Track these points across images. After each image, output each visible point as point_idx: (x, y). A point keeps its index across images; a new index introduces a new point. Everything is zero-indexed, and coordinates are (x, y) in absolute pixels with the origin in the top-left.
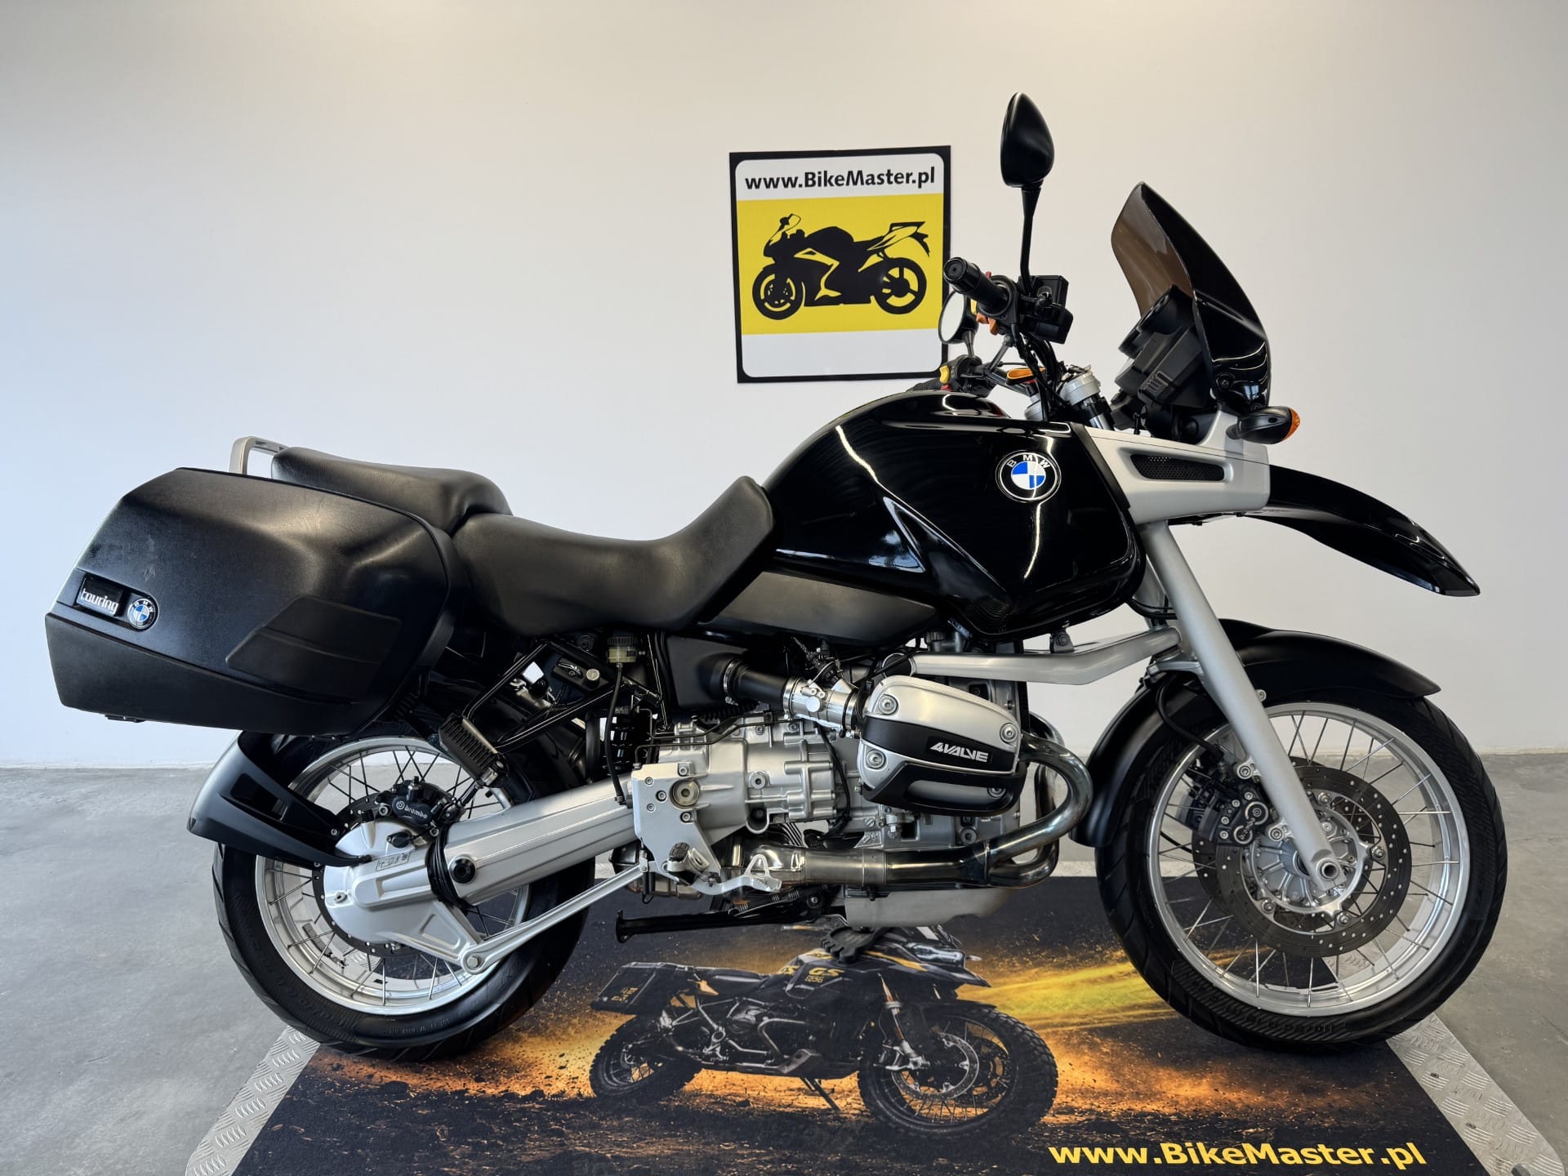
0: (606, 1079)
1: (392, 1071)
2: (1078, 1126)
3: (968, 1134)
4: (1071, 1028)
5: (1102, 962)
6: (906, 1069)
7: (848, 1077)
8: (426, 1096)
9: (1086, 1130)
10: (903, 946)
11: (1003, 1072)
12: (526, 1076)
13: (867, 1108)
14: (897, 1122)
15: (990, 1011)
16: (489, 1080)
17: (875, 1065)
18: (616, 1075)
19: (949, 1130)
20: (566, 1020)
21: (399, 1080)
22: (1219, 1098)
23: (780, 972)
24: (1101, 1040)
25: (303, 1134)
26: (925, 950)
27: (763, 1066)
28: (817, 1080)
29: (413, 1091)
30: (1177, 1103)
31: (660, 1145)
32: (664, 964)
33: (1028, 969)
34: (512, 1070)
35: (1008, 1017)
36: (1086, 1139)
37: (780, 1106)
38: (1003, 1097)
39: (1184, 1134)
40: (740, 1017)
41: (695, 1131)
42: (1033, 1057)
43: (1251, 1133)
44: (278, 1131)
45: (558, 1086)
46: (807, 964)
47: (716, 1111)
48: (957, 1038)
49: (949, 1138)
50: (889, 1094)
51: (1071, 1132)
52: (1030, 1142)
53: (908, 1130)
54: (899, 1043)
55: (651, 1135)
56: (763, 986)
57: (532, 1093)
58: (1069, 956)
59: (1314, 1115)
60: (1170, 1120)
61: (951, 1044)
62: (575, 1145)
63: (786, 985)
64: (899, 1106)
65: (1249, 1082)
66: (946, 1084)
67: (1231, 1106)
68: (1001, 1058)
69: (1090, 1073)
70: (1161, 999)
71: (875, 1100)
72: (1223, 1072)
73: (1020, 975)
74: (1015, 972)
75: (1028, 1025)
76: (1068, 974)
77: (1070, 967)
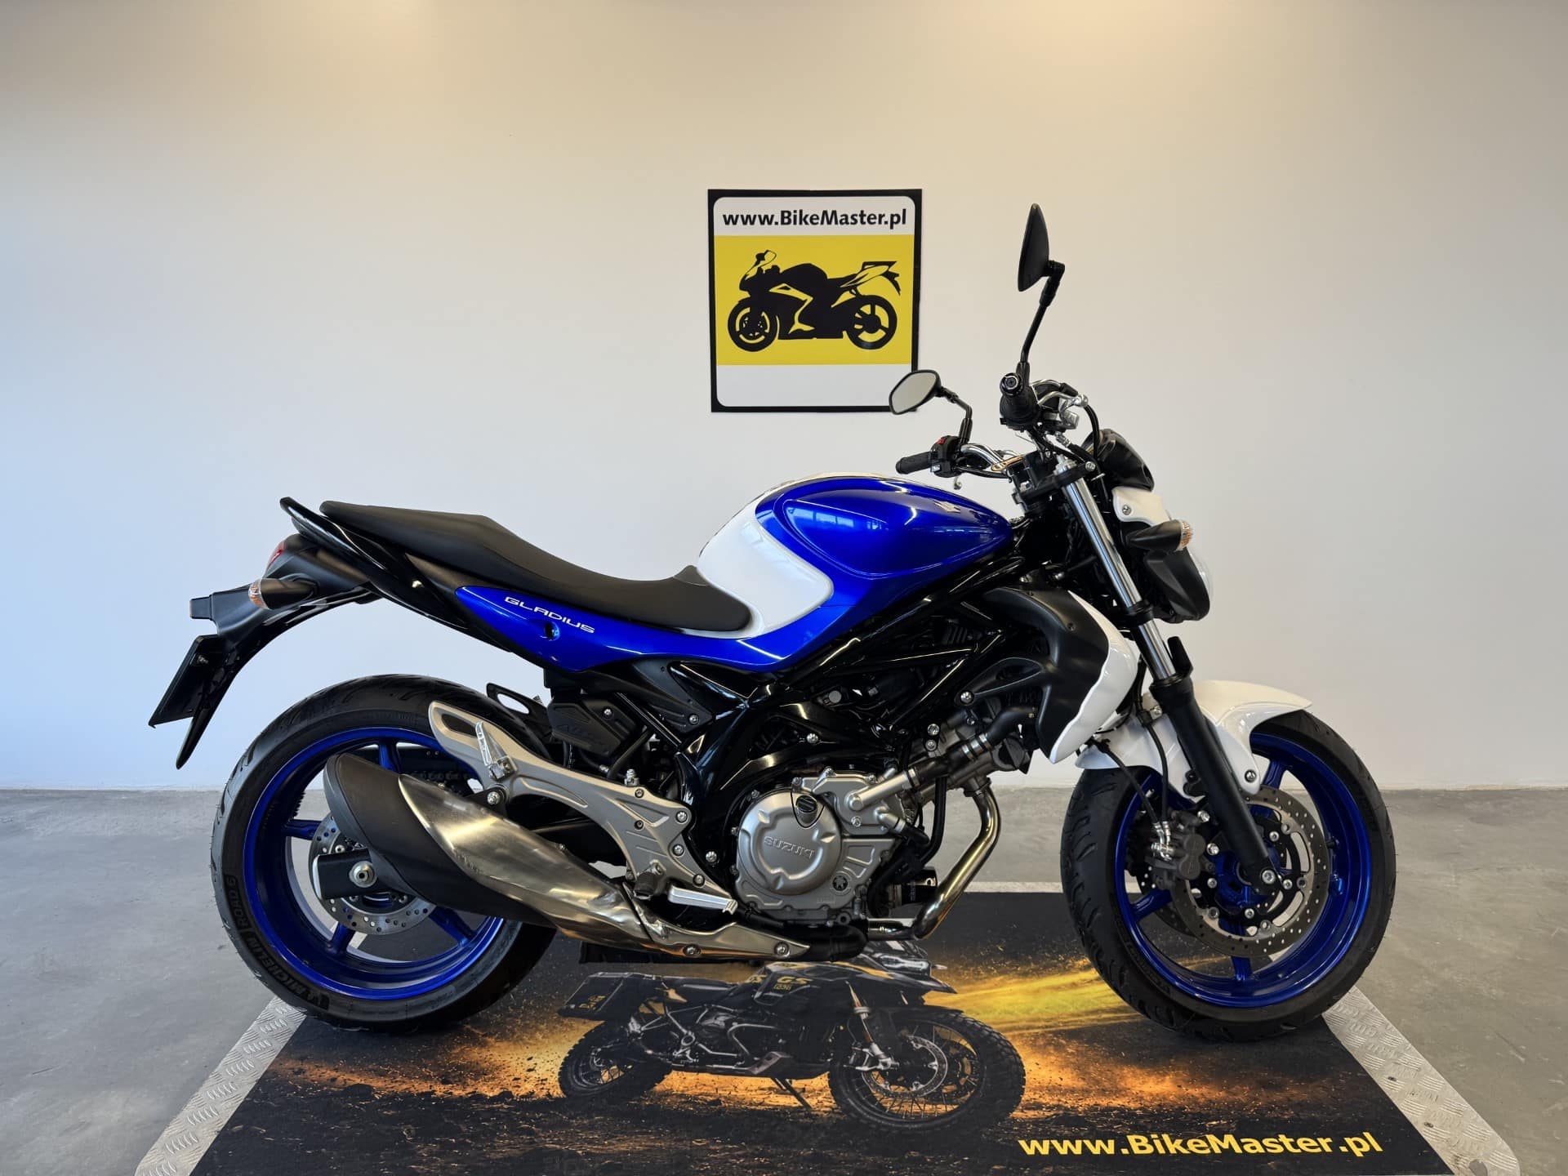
0: (576, 1081)
1: (355, 1075)
2: (1046, 1121)
3: (938, 1129)
4: (1036, 1031)
5: (1065, 970)
6: (876, 1070)
7: (819, 1077)
8: (392, 1097)
9: (1054, 1124)
10: (870, 956)
11: (972, 1070)
12: (494, 1078)
13: (838, 1105)
14: (869, 1119)
15: (957, 1015)
16: (456, 1082)
17: (845, 1066)
18: (586, 1077)
19: (920, 1125)
20: (533, 1026)
21: (363, 1082)
22: (1181, 1093)
23: (748, 981)
24: (1067, 1041)
25: (265, 1134)
26: (892, 960)
27: (733, 1067)
28: (788, 1080)
29: (379, 1094)
30: (1142, 1098)
31: (631, 1142)
32: (632, 973)
33: (993, 976)
34: (480, 1073)
35: (975, 1021)
36: (1055, 1132)
37: (751, 1104)
38: (972, 1095)
39: (1150, 1127)
40: (709, 1022)
41: (667, 1128)
42: (1000, 1057)
43: (1215, 1125)
44: (238, 1132)
45: (527, 1087)
46: (775, 973)
47: (687, 1110)
48: (926, 1041)
49: (920, 1132)
50: (860, 1093)
51: (1040, 1126)
52: (999, 1135)
53: (879, 1125)
54: (868, 1046)
55: (622, 1133)
56: (732, 994)
57: (501, 1093)
58: (1032, 965)
59: (1274, 1109)
60: (1135, 1114)
61: (920, 1046)
62: (545, 1142)
63: (755, 993)
64: (868, 1103)
65: (1210, 1079)
66: (916, 1083)
67: (1195, 1100)
68: (969, 1058)
69: (1056, 1072)
70: (1126, 1004)
71: (845, 1099)
72: (1185, 1070)
73: (985, 983)
74: (981, 979)
75: (995, 1028)
76: (1032, 981)
77: (1034, 975)
